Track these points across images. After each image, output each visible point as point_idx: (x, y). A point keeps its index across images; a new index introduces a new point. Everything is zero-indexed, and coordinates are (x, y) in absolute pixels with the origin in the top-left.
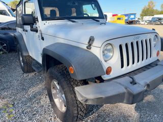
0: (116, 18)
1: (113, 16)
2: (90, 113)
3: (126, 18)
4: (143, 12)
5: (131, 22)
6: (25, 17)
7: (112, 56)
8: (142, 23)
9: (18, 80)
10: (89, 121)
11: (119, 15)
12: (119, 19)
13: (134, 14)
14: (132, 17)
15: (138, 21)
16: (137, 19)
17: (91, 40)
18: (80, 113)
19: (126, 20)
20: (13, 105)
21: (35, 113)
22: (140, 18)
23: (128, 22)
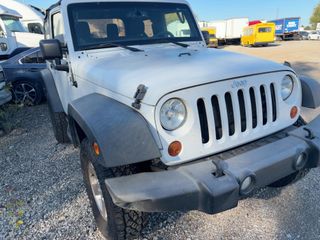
0: (255, 28)
1: (251, 24)
2: (161, 225)
3: (279, 27)
4: (315, 14)
5: (289, 37)
6: (45, 45)
7: (184, 121)
8: (313, 36)
9: (46, 157)
10: (156, 238)
11: (264, 22)
12: (262, 30)
13: (296, 20)
14: (292, 24)
15: (303, 33)
16: (301, 29)
17: (141, 92)
18: (129, 224)
19: (277, 32)
20: (29, 202)
21: (62, 218)
22: (310, 26)
23: (282, 37)
